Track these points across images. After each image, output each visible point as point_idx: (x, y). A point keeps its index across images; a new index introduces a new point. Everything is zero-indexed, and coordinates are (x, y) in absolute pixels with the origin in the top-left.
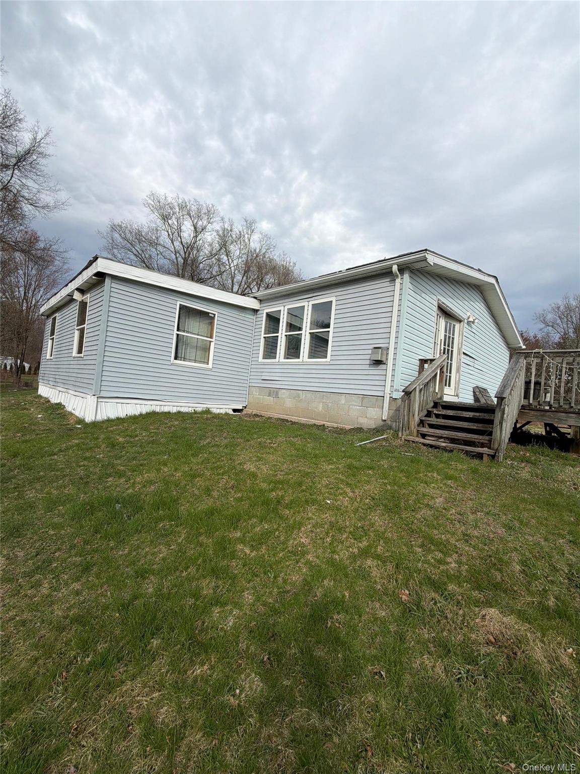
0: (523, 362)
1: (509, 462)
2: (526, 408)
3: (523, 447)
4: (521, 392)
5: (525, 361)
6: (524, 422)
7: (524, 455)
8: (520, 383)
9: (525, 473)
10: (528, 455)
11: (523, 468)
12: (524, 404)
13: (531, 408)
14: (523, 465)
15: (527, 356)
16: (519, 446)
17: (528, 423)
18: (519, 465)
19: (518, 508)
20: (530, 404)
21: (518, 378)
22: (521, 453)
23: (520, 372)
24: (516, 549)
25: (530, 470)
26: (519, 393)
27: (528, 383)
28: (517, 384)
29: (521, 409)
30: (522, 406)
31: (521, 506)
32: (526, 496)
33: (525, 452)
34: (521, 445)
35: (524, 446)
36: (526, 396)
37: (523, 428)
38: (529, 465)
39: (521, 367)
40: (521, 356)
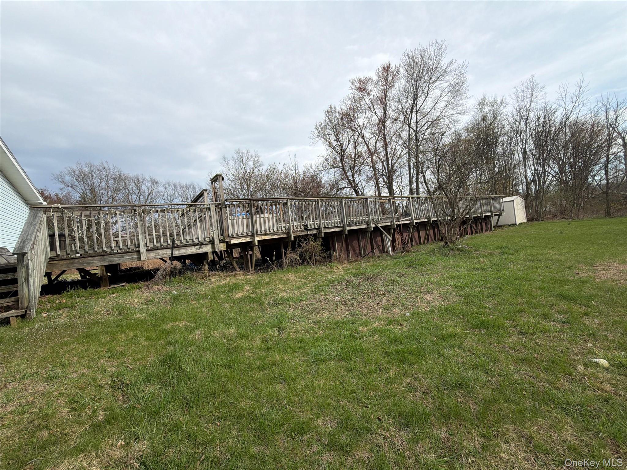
0: (43, 217)
1: (45, 315)
2: (54, 260)
3: (58, 296)
4: (46, 245)
5: (45, 216)
6: (59, 273)
7: (60, 302)
8: (43, 236)
9: (63, 318)
10: (64, 301)
11: (61, 315)
12: (52, 256)
13: (59, 259)
14: (60, 312)
15: (46, 210)
16: (55, 296)
17: (63, 272)
18: (56, 314)
19: (58, 354)
20: (58, 256)
21: (40, 232)
22: (57, 301)
23: (40, 225)
24: (61, 394)
25: (67, 314)
26: (43, 246)
27: (52, 237)
28: (40, 237)
29: (49, 261)
30: (50, 258)
31: (61, 351)
32: (65, 339)
33: (62, 299)
34: (56, 294)
35: (60, 294)
36: (53, 248)
37: (59, 279)
38: (66, 310)
39: (41, 221)
40: (40, 211)
